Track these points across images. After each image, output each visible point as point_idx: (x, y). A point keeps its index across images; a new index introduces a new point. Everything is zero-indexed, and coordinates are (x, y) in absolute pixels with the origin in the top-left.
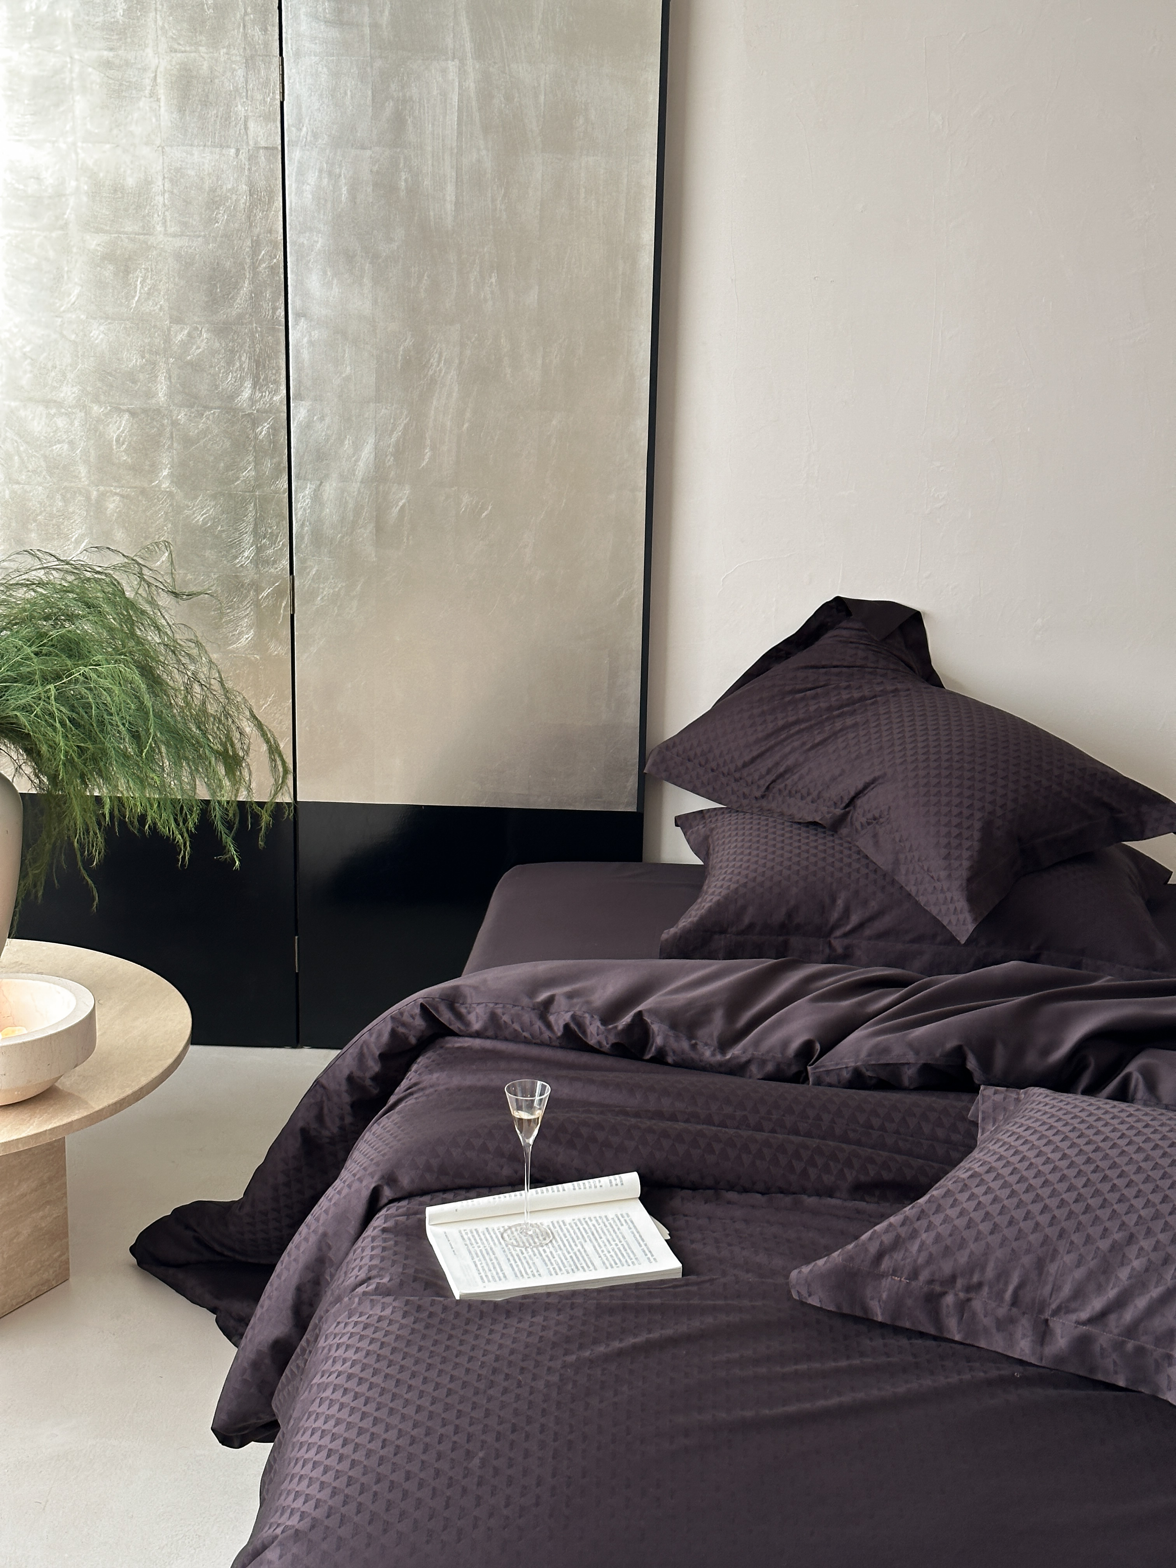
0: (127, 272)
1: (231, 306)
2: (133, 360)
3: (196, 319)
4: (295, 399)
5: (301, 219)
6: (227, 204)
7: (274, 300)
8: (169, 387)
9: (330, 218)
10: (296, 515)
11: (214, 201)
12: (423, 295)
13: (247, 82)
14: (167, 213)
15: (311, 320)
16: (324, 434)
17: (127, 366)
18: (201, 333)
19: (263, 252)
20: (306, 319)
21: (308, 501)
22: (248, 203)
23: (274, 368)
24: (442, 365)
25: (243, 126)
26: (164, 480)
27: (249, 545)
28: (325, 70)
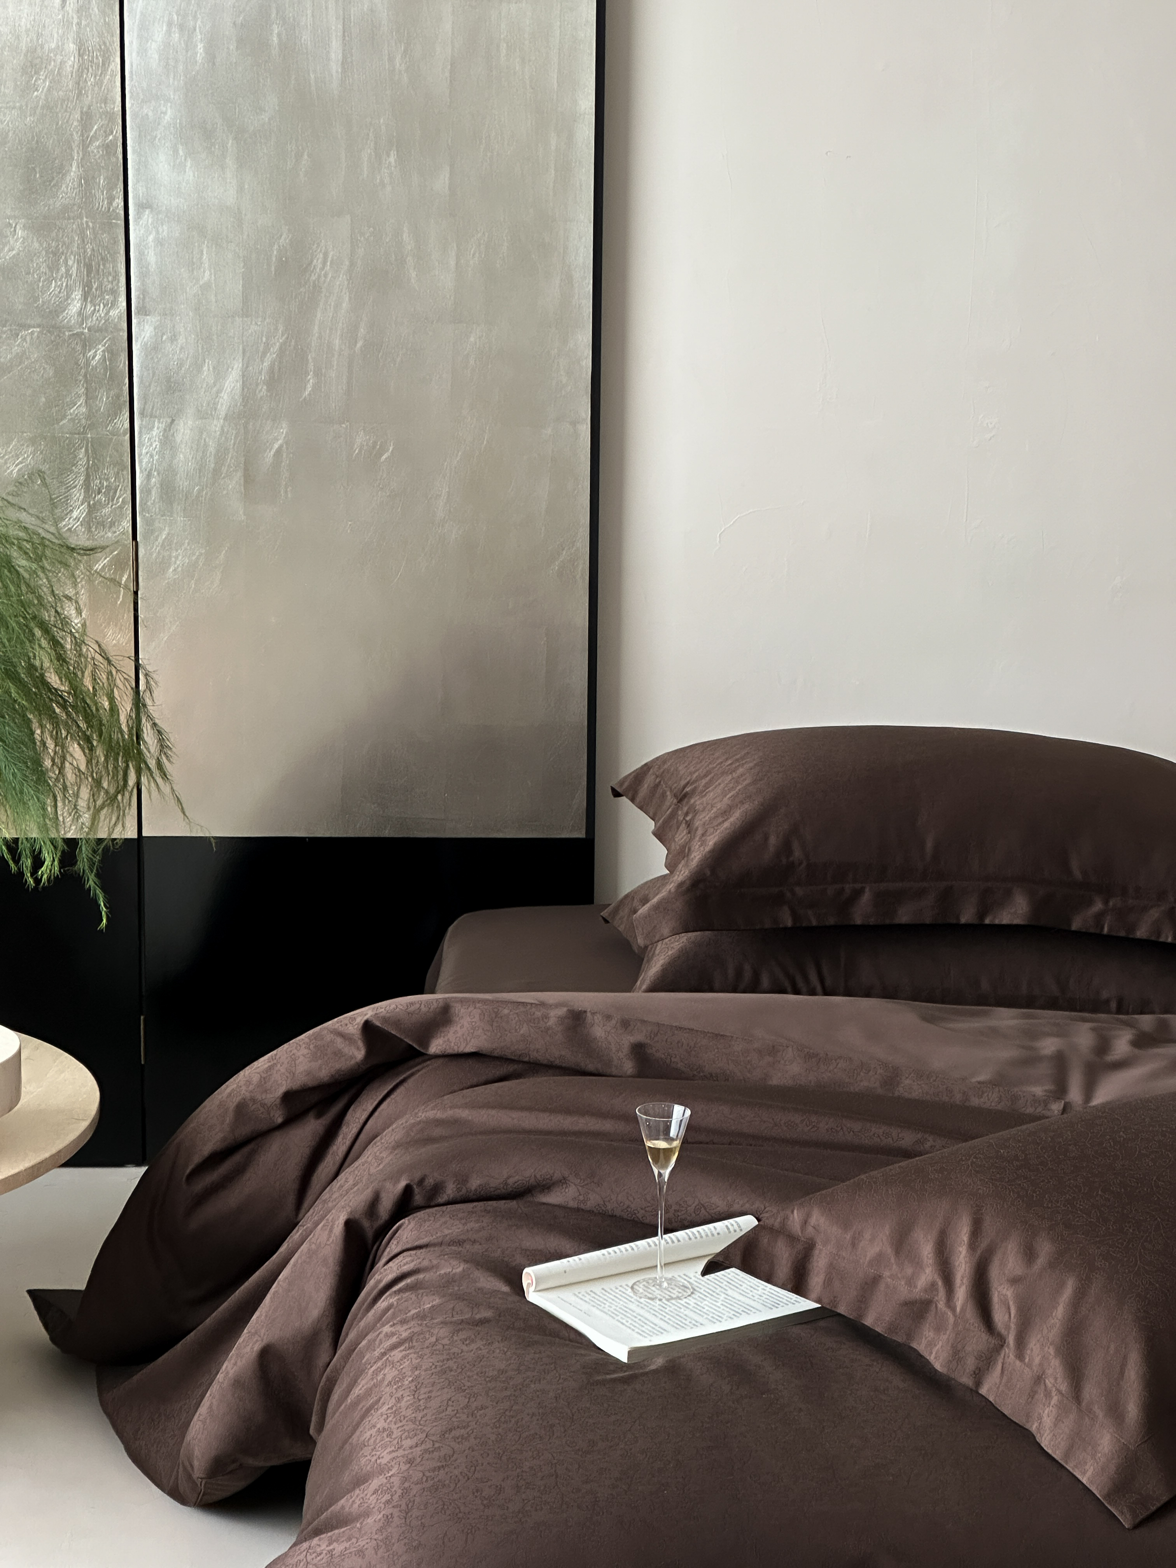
1: (55, 196)
3: (9, 211)
4: (138, 313)
5: (144, 85)
6: (50, 67)
7: (111, 188)
9: (182, 83)
10: (141, 462)
11: (33, 64)
12: (302, 179)
15: (159, 213)
16: (176, 357)
18: (15, 230)
19: (96, 127)
20: (152, 211)
21: (156, 444)
22: (76, 66)
23: (110, 274)
24: (328, 268)
27: (78, 504)
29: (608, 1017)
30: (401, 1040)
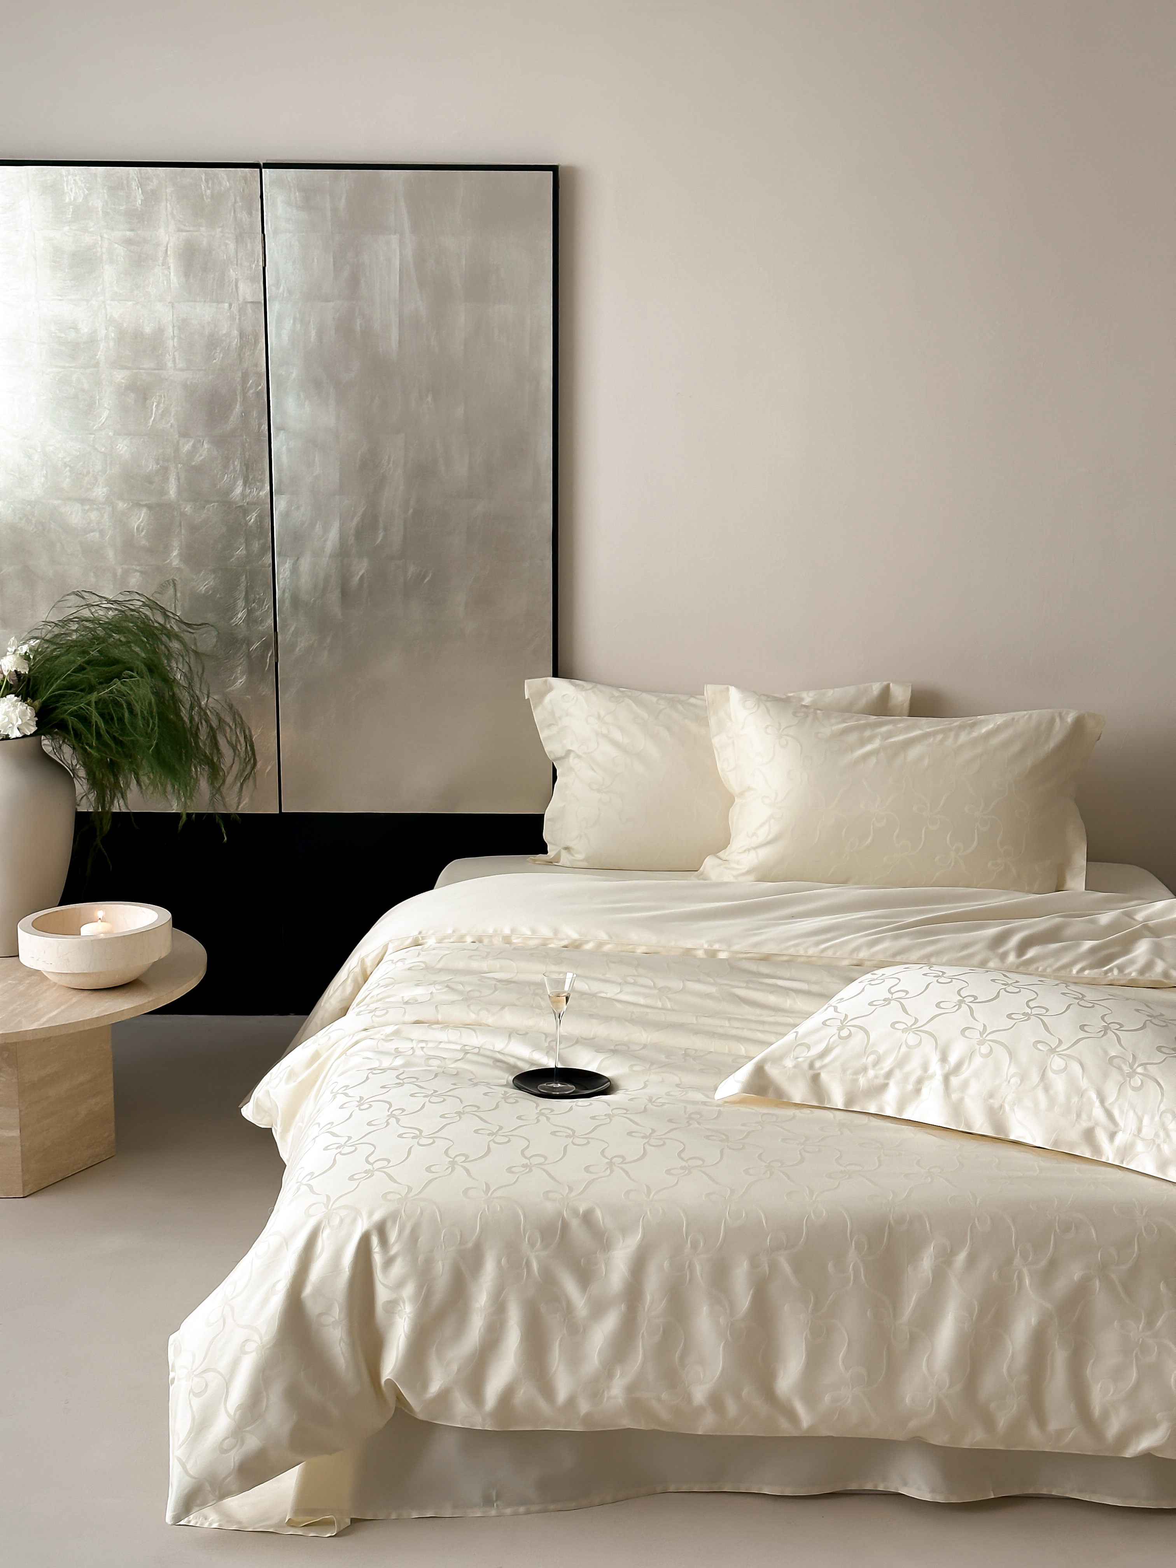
0: (145, 399)
1: (226, 423)
3: (199, 433)
4: (277, 493)
5: (280, 356)
6: (223, 345)
7: (260, 418)
8: (179, 487)
9: (302, 355)
10: (279, 583)
11: (213, 344)
12: (375, 411)
13: (237, 254)
14: (176, 353)
15: (289, 432)
16: (300, 520)
17: (145, 471)
18: (203, 444)
19: (251, 381)
20: (285, 432)
21: (288, 573)
22: (239, 345)
23: (260, 470)
24: (391, 465)
25: (234, 287)
26: (175, 558)
27: (242, 609)
28: (297, 243)
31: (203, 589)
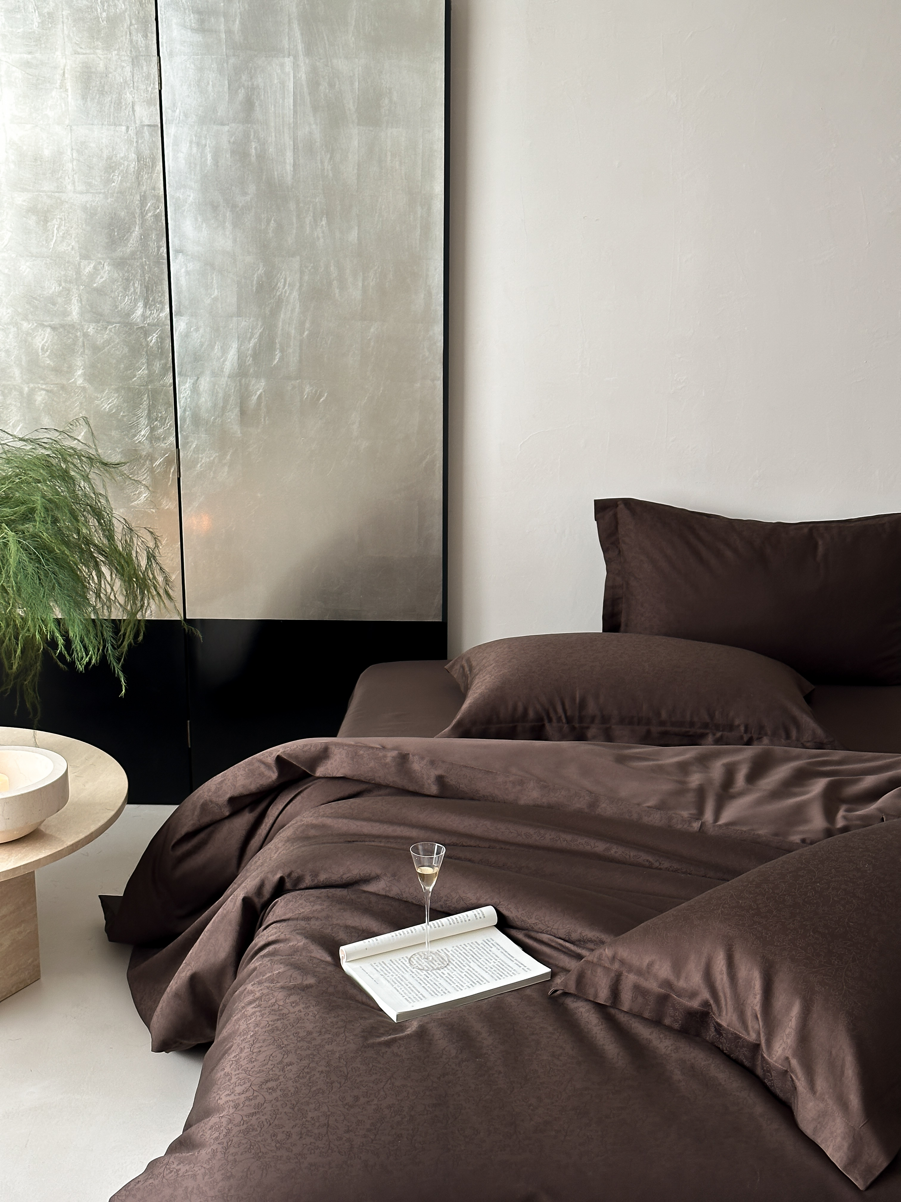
0: (46, 221)
1: (126, 245)
2: (52, 288)
3: (99, 255)
4: (176, 315)
5: (177, 179)
6: (121, 168)
7: (158, 241)
8: (81, 308)
9: (199, 177)
10: (180, 402)
11: (111, 167)
12: (271, 235)
13: (133, 76)
14: (75, 175)
15: (187, 255)
16: (199, 341)
17: (48, 293)
18: (103, 266)
20: (183, 254)
21: (188, 392)
22: (136, 168)
23: (159, 292)
24: (286, 287)
25: (131, 109)
26: (79, 378)
27: (144, 427)
28: (192, 66)
29: (422, 758)
30: (300, 768)
31: (106, 407)
